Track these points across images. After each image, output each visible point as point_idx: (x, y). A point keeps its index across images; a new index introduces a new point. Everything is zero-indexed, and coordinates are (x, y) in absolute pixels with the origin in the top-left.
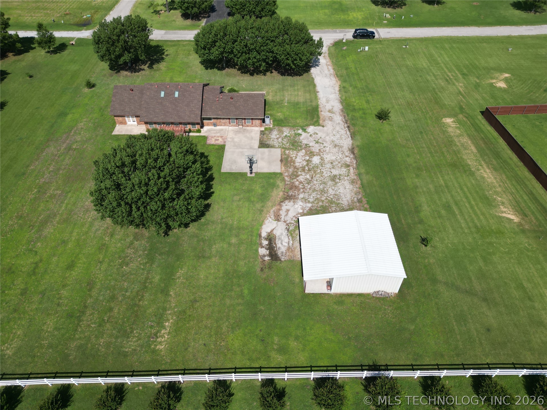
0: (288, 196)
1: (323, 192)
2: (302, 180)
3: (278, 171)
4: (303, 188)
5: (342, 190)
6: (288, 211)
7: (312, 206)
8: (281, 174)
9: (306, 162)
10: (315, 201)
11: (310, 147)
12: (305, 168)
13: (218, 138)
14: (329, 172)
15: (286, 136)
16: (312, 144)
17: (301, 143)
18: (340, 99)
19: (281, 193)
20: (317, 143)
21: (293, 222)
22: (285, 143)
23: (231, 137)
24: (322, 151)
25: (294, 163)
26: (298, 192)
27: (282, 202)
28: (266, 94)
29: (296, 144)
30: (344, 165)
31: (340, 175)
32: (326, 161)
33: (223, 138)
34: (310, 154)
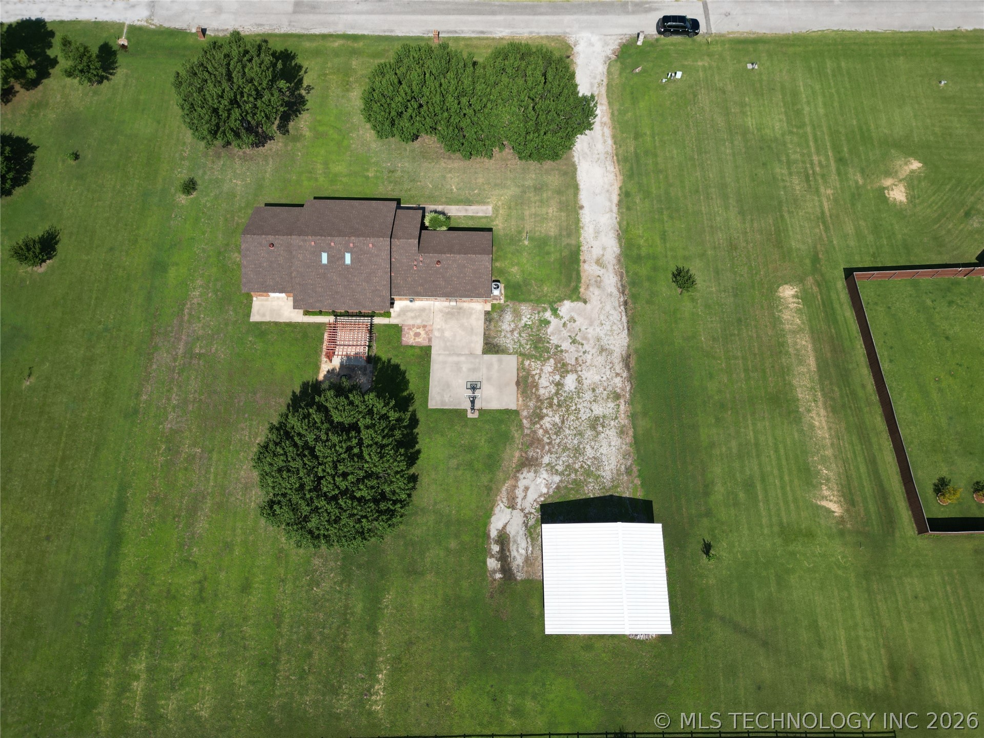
0: (527, 459)
1: (578, 451)
2: (548, 426)
3: (513, 406)
4: (549, 443)
5: (604, 450)
6: (527, 489)
7: (561, 481)
8: (516, 413)
9: (556, 388)
10: (566, 470)
11: (562, 351)
12: (553, 399)
13: (418, 330)
14: (588, 410)
15: (526, 325)
16: (565, 345)
17: (548, 342)
18: (617, 227)
19: (517, 454)
20: (574, 342)
21: (533, 511)
22: (523, 342)
23: (439, 327)
24: (581, 363)
25: (537, 390)
26: (541, 451)
27: (518, 471)
28: (494, 213)
29: (541, 345)
30: (612, 396)
31: (604, 416)
32: (585, 386)
33: (427, 329)
34: (561, 368)
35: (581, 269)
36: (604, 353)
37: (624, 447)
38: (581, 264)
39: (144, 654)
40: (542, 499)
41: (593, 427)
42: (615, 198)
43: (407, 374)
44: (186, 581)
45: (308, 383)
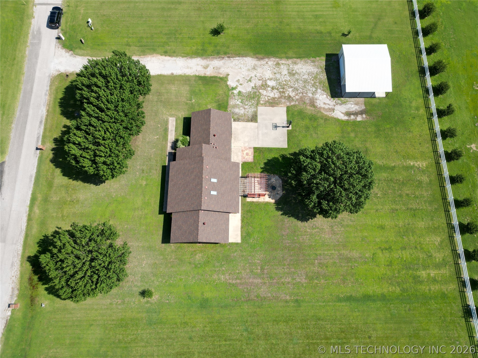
0: (310, 103)
3: (285, 109)
5: (304, 71)
6: (325, 103)
8: (288, 108)
9: (275, 90)
11: (255, 86)
12: (280, 91)
13: (245, 154)
14: (285, 76)
15: (241, 102)
16: (252, 85)
17: (251, 92)
18: (185, 58)
19: (309, 107)
20: (250, 81)
21: (334, 101)
22: (250, 103)
23: (243, 144)
24: (261, 78)
25: (276, 98)
26: (306, 97)
27: (317, 107)
28: (174, 117)
29: (252, 96)
30: (278, 66)
31: (288, 70)
32: (273, 77)
33: (244, 149)
34: (264, 87)
35: (209, 76)
36: (256, 68)
37: (302, 63)
38: (206, 75)
39: (418, 273)
40: (329, 97)
41: (294, 75)
42: (168, 58)
43: (269, 159)
44: (382, 257)
45: (276, 208)
